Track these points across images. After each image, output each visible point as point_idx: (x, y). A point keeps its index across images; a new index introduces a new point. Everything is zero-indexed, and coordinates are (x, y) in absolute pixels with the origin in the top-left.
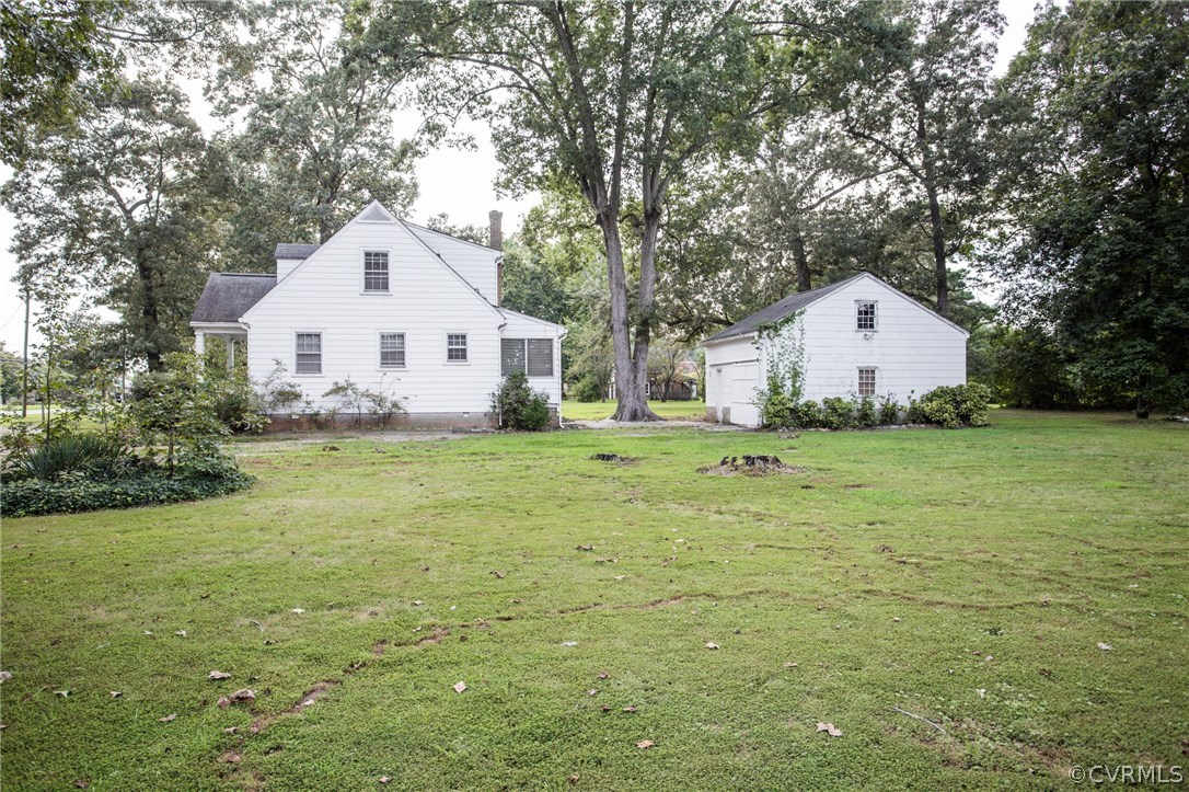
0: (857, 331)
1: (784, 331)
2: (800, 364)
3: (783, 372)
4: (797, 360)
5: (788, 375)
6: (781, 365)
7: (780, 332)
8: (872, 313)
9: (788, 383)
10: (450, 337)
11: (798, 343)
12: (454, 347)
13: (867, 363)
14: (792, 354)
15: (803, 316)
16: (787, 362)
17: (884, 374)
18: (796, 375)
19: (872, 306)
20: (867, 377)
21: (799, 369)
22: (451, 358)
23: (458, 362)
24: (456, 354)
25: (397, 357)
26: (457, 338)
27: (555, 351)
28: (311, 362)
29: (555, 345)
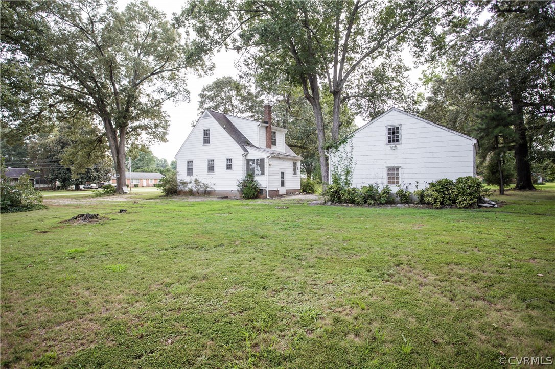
0: (387, 145)
1: (341, 148)
2: (350, 166)
3: (340, 171)
4: (348, 164)
5: (343, 173)
6: (339, 167)
7: (339, 149)
8: (398, 133)
9: (343, 177)
10: (227, 160)
11: (349, 154)
12: (229, 164)
13: (393, 164)
14: (346, 161)
15: (352, 139)
16: (342, 166)
17: (405, 171)
18: (348, 173)
19: (398, 128)
20: (393, 174)
21: (349, 169)
22: (228, 168)
23: (229, 170)
24: (229, 167)
25: (211, 169)
26: (229, 160)
27: (265, 164)
28: (190, 171)
29: (265, 161)
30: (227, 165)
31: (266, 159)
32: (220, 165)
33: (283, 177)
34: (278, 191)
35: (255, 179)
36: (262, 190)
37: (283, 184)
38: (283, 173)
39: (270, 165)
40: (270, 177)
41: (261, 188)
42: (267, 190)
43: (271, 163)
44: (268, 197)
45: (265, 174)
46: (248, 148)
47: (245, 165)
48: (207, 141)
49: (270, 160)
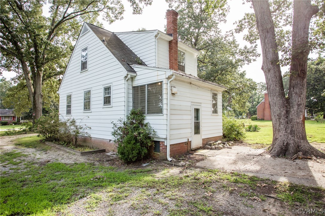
12: (107, 96)
22: (105, 103)
23: (106, 106)
24: (107, 101)
25: (87, 106)
26: (107, 90)
27: (164, 91)
28: (69, 108)
29: (164, 86)
30: (105, 98)
31: (165, 81)
32: (97, 99)
33: (197, 117)
34: (188, 143)
35: (145, 122)
36: (157, 143)
37: (197, 130)
38: (197, 111)
39: (173, 94)
40: (173, 117)
41: (155, 139)
42: (168, 143)
43: (174, 90)
44: (170, 159)
45: (165, 112)
46: (136, 67)
47: (131, 96)
49: (173, 84)
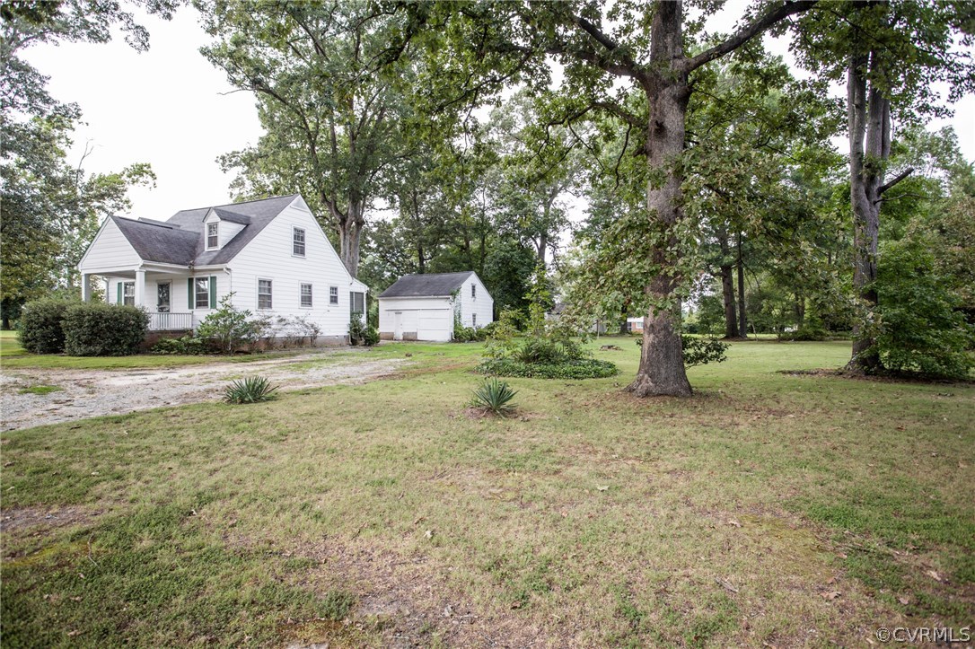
12: (332, 295)
22: (332, 301)
23: (334, 305)
24: (334, 300)
25: (307, 300)
26: (334, 290)
28: (265, 300)
30: (331, 297)
32: (320, 296)
48: (299, 249)
